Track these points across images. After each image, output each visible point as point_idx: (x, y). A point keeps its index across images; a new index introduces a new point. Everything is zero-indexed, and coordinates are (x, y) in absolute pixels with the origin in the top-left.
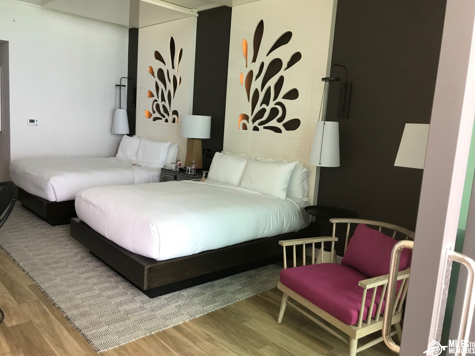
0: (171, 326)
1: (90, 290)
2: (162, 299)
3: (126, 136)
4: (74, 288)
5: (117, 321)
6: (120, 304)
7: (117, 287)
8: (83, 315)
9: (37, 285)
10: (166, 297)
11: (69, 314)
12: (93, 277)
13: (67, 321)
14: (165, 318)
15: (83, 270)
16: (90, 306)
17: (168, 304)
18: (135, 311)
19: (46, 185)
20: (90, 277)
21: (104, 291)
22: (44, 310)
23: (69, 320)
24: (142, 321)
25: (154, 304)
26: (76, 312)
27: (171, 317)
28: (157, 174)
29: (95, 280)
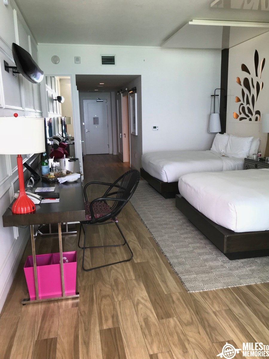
0: (245, 285)
1: (186, 247)
2: (239, 262)
3: (219, 134)
4: (176, 244)
5: (204, 272)
6: (206, 260)
7: (205, 247)
8: (180, 264)
9: (154, 238)
10: (243, 261)
11: (172, 261)
12: (190, 238)
13: (170, 266)
14: (240, 277)
15: (183, 231)
16: (185, 258)
17: (243, 267)
18: (217, 267)
19: (162, 171)
20: (187, 238)
21: (196, 249)
22: (157, 256)
23: (171, 265)
24: (221, 276)
25: (232, 265)
26: (176, 261)
27: (245, 277)
28: (241, 163)
29: (190, 240)
